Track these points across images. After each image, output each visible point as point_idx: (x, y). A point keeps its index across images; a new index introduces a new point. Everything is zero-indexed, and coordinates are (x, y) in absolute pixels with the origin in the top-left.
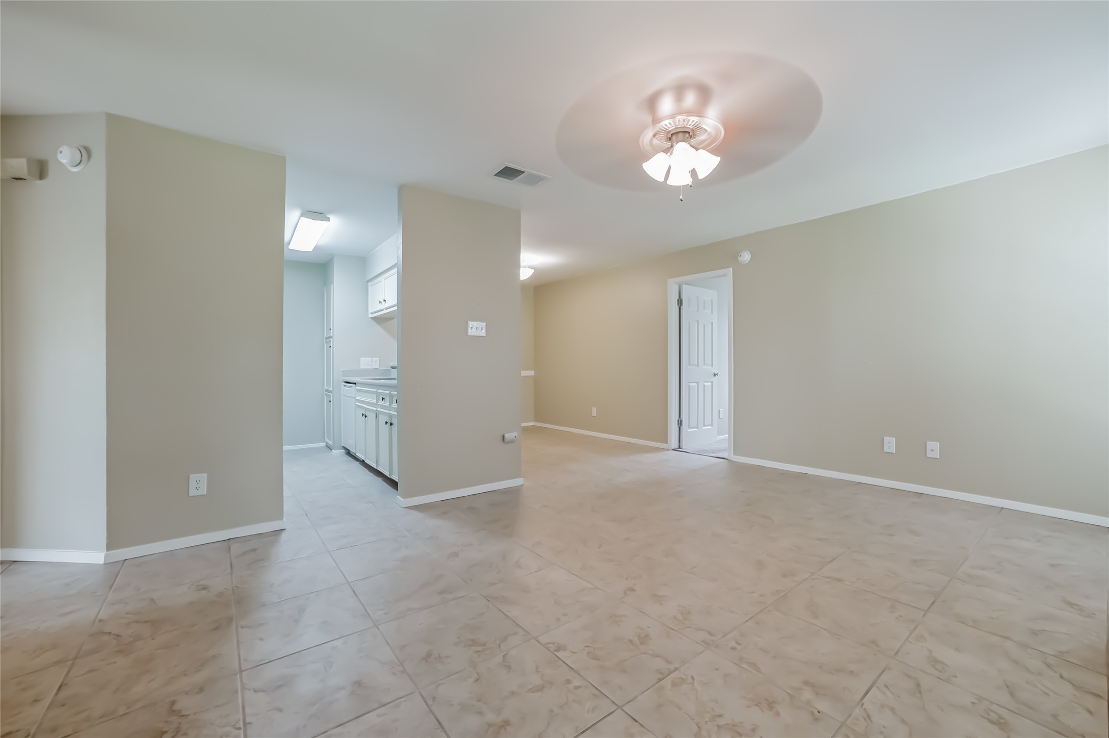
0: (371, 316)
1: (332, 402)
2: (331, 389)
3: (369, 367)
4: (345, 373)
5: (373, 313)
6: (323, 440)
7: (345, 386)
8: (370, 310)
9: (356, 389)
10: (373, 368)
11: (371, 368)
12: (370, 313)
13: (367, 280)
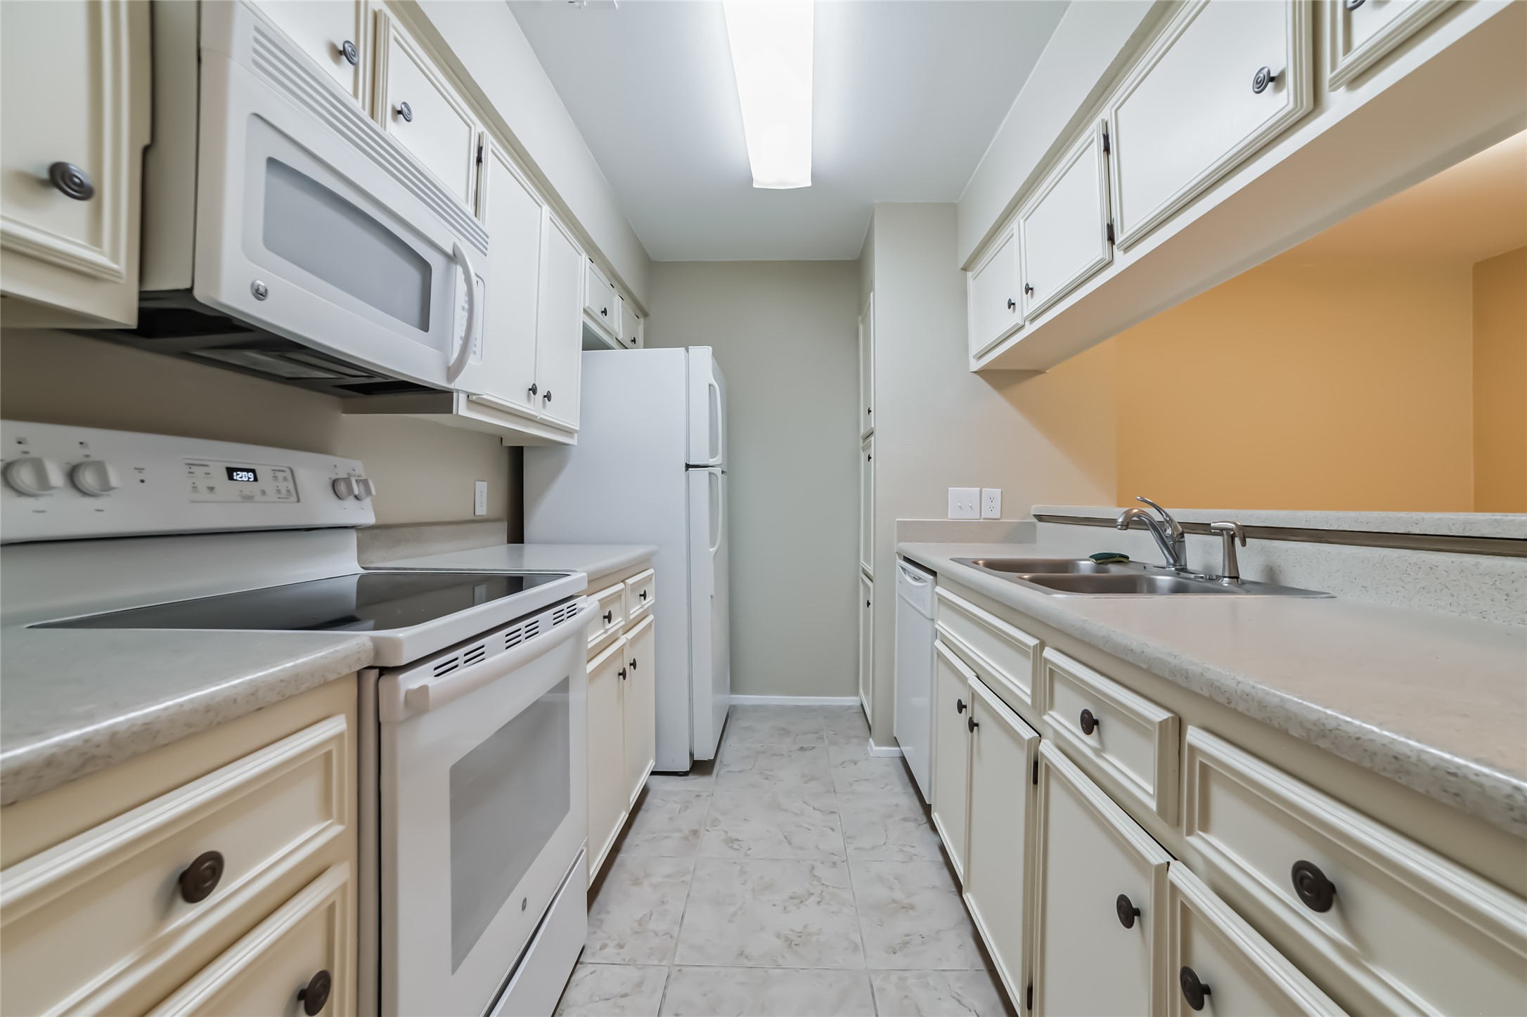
0: (976, 365)
1: (872, 606)
2: (871, 571)
3: (973, 515)
4: (908, 532)
5: (980, 356)
7: (904, 569)
8: (975, 349)
9: (937, 593)
10: (984, 519)
11: (979, 518)
12: (974, 357)
13: (961, 266)
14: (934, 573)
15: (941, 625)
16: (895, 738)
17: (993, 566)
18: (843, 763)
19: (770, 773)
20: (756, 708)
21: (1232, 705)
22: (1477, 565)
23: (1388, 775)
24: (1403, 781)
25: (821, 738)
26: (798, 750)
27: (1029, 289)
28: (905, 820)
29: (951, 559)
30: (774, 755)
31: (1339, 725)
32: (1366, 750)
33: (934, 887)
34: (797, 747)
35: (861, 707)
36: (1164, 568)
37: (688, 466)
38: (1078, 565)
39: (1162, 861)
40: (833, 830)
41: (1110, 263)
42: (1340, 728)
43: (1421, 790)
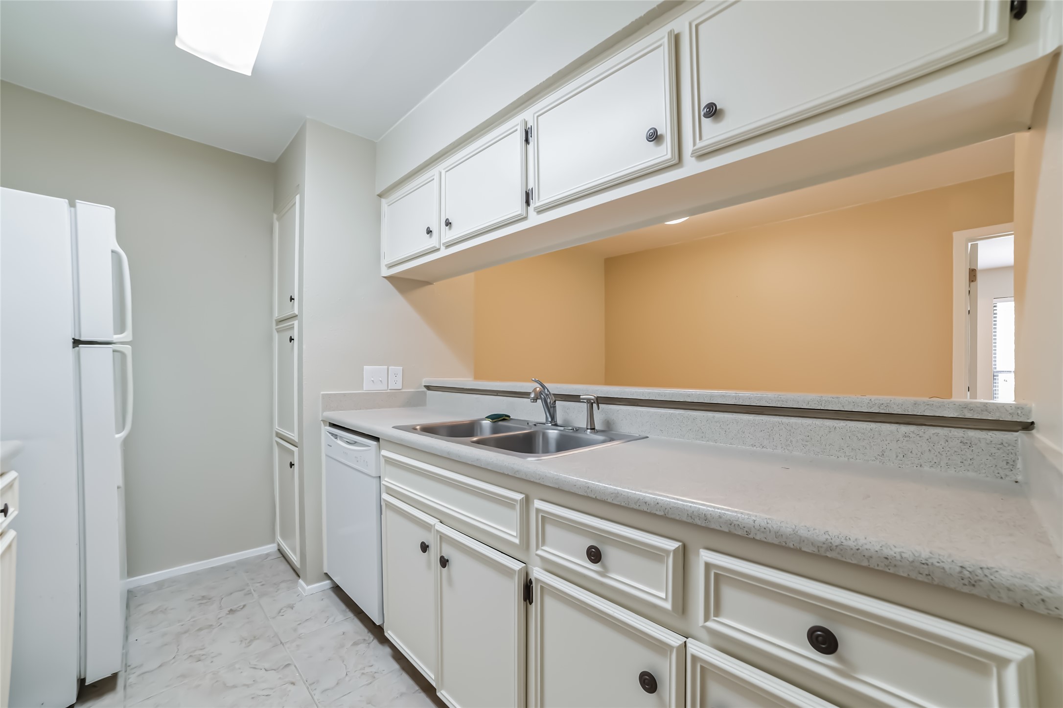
0: (386, 272)
1: (296, 466)
2: (294, 436)
3: (381, 387)
4: (329, 401)
5: (390, 266)
6: (273, 540)
7: (332, 434)
8: (385, 261)
9: (384, 456)
10: (390, 390)
11: (387, 389)
12: (386, 265)
13: (378, 192)
14: (377, 439)
15: (387, 481)
16: (326, 574)
17: (429, 430)
18: (280, 612)
19: (201, 652)
20: (160, 585)
21: (751, 536)
22: (714, 417)
23: (880, 568)
24: (891, 571)
25: (249, 593)
26: (227, 614)
27: (448, 224)
28: (355, 644)
29: (393, 427)
30: (200, 630)
31: (842, 542)
32: (864, 556)
33: (402, 694)
34: (226, 611)
35: (278, 552)
36: (544, 424)
37: (77, 343)
38: (481, 425)
39: (680, 643)
40: (293, 684)
41: (525, 218)
42: (843, 544)
43: (905, 575)
